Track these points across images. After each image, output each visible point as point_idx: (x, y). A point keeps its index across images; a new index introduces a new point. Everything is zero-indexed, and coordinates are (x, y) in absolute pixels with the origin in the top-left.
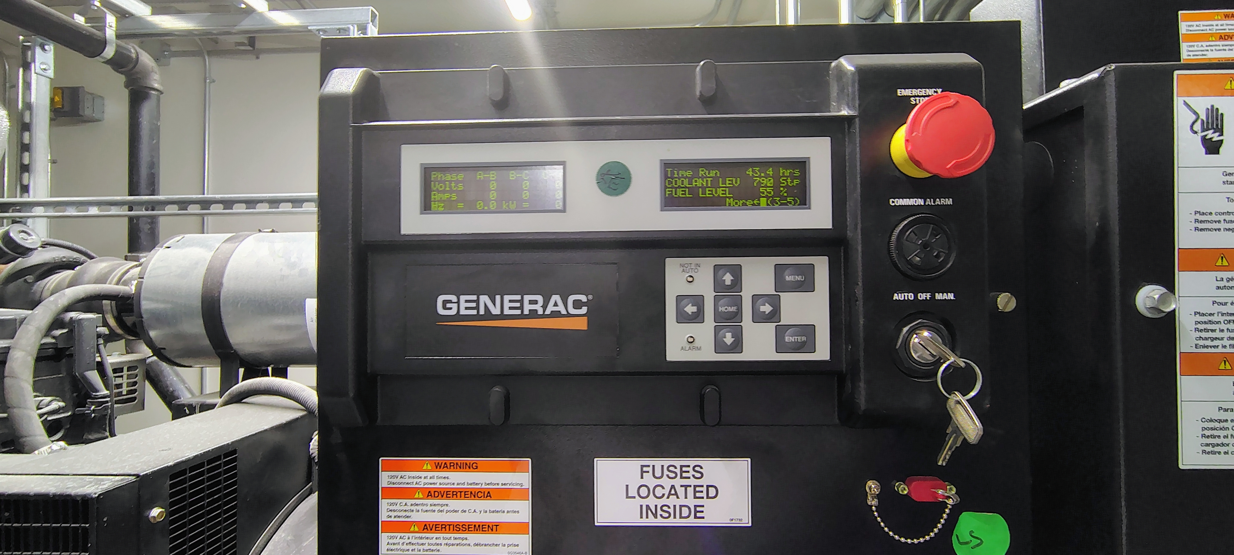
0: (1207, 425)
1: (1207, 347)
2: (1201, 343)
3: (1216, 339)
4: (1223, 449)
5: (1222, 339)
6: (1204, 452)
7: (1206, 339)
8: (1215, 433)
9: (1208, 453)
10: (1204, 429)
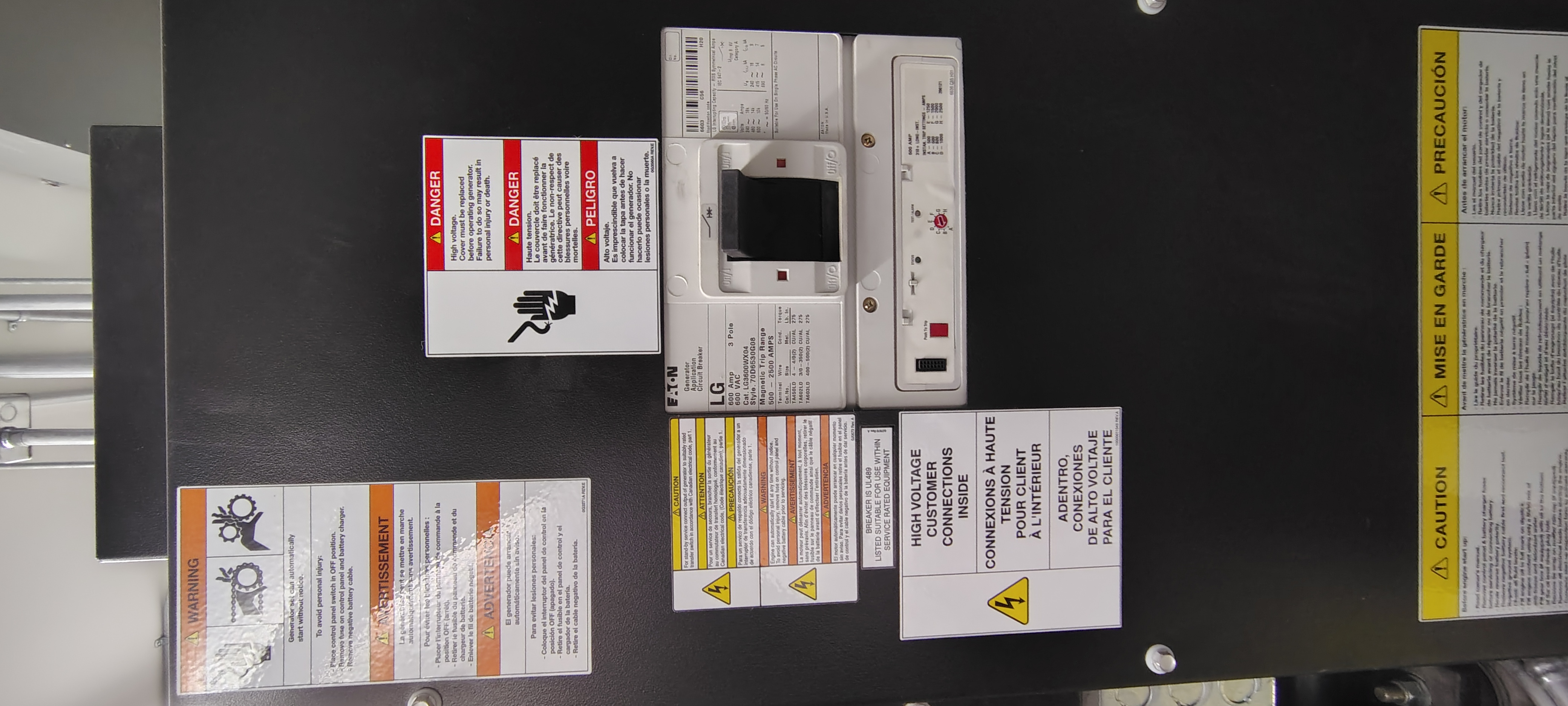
0: (549, 649)
1: (471, 651)
2: (467, 656)
3: (463, 642)
4: (572, 634)
5: (463, 636)
6: (575, 651)
7: (463, 651)
8: (556, 640)
9: (576, 647)
10: (553, 652)
